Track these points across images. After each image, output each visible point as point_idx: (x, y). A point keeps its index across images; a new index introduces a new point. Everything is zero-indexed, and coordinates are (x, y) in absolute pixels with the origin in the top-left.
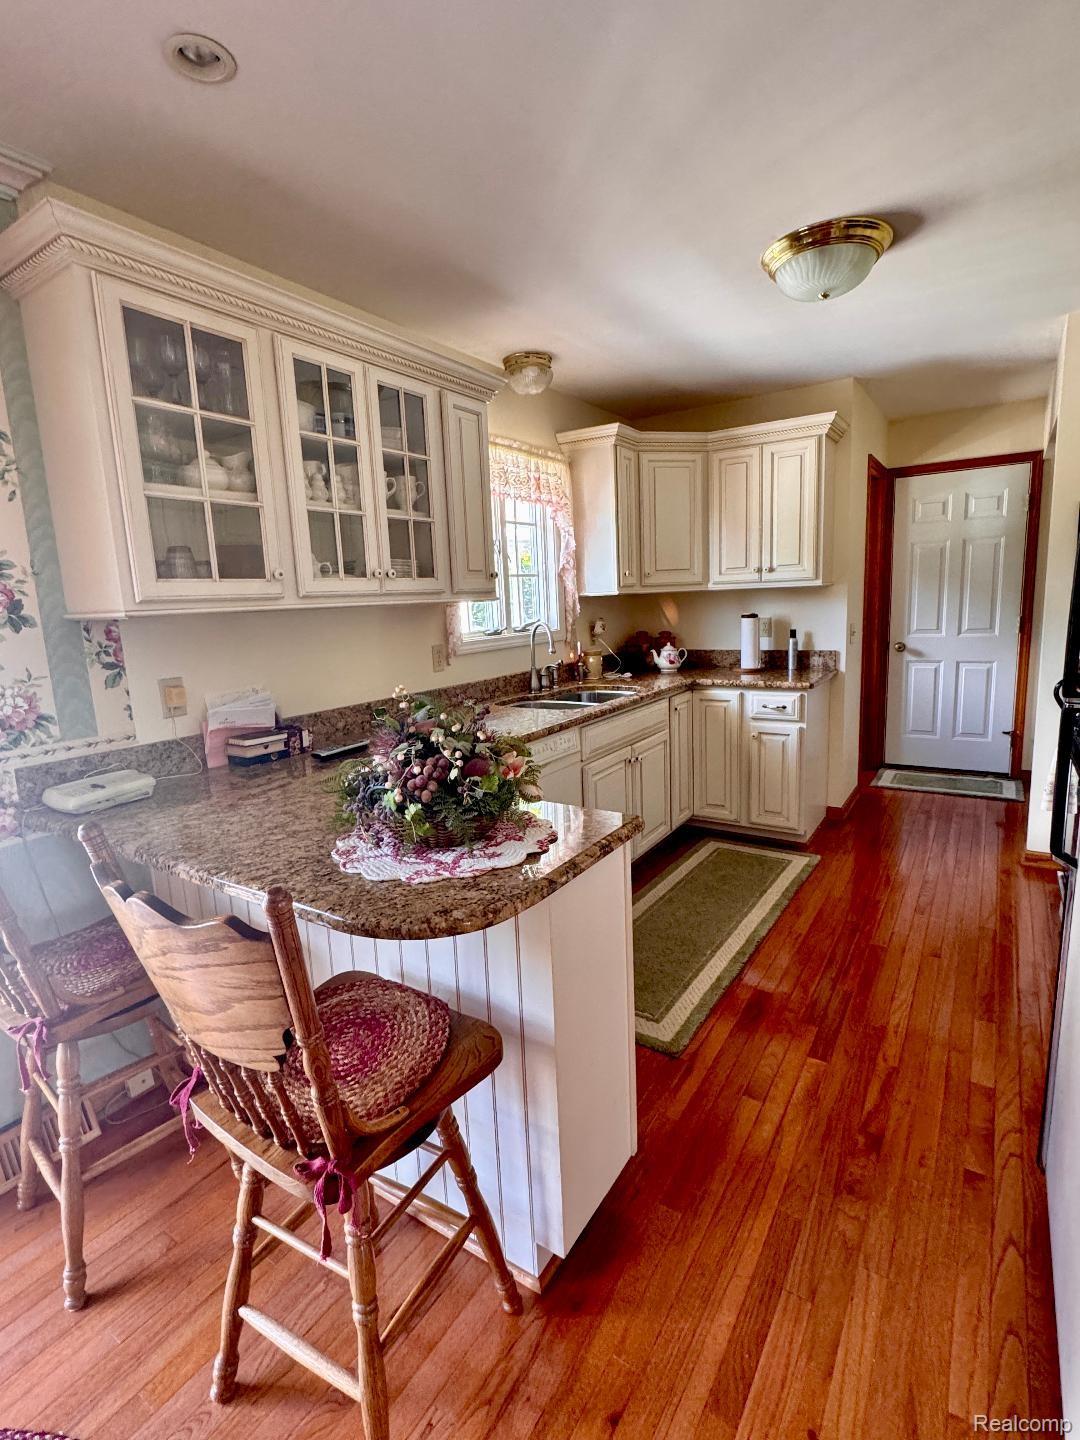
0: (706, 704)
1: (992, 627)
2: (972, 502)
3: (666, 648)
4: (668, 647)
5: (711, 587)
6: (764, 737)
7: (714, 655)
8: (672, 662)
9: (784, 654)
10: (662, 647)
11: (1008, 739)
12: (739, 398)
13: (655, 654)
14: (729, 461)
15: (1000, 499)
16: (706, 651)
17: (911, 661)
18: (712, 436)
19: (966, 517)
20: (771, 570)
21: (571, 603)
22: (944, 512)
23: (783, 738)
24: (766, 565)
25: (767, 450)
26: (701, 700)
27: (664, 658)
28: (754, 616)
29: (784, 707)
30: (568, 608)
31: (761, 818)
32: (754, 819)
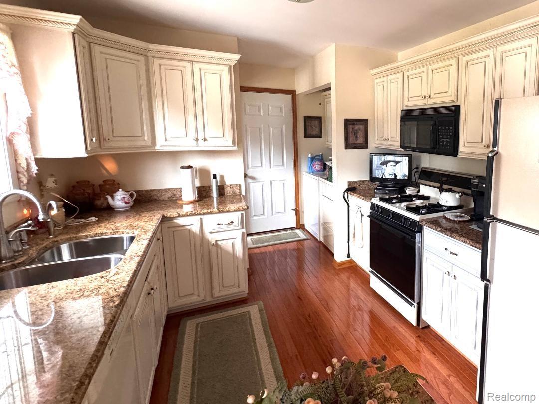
0: (173, 230)
1: (283, 164)
2: (271, 108)
3: (118, 193)
4: (121, 192)
5: (158, 148)
6: (219, 243)
7: (154, 193)
8: (126, 203)
9: (207, 188)
10: (115, 192)
11: (294, 212)
12: (173, 28)
13: (109, 198)
14: (167, 67)
15: (281, 108)
16: (147, 191)
17: (251, 182)
18: (152, 46)
19: (268, 115)
20: (205, 140)
21: (24, 164)
22: (259, 111)
23: (232, 241)
24: (201, 136)
25: (197, 66)
26: (169, 228)
27: (119, 200)
28: (190, 167)
29: (232, 223)
30: (21, 169)
31: (221, 293)
32: (216, 294)
